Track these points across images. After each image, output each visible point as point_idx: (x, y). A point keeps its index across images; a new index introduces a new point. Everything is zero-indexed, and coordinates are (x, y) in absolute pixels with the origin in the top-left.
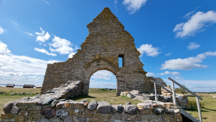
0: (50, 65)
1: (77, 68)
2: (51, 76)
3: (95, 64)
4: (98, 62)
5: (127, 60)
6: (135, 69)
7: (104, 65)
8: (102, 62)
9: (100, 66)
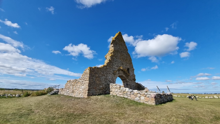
0: (92, 69)
1: (109, 74)
2: (94, 78)
3: (117, 72)
4: (119, 71)
5: (130, 72)
6: (133, 78)
7: (122, 74)
8: (121, 72)
9: (120, 74)
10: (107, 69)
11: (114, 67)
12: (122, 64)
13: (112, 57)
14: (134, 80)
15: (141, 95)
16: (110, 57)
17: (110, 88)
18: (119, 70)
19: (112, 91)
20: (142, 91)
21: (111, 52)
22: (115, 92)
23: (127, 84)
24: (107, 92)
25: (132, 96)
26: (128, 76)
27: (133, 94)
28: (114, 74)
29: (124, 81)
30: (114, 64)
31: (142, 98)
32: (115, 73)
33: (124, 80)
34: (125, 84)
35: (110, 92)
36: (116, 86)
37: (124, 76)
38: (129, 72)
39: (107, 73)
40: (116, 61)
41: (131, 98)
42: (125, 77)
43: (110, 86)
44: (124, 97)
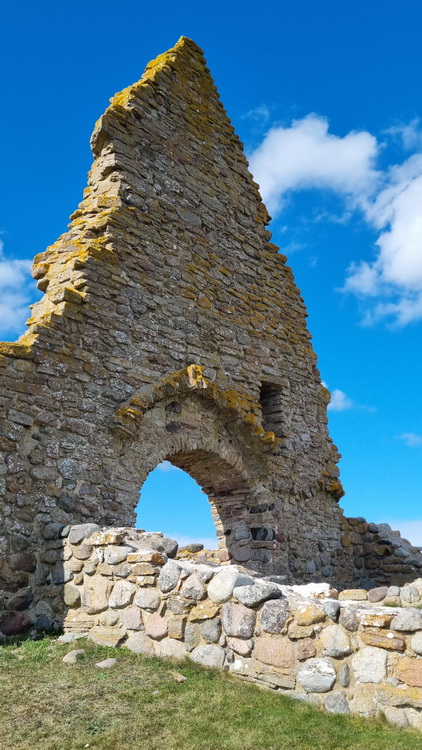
1: (65, 429)
3: (158, 418)
4: (173, 407)
5: (288, 421)
6: (318, 472)
7: (200, 430)
8: (191, 413)
9: (181, 436)
10: (42, 379)
11: (117, 363)
12: (210, 342)
13: (94, 267)
14: (322, 488)
15: (358, 638)
16: (78, 267)
17: (68, 567)
18: (174, 397)
19: (77, 604)
20: (394, 589)
21: (93, 222)
22: (110, 615)
23: (254, 532)
24: (31, 615)
25: (270, 646)
26: (262, 454)
27: (280, 628)
28: (123, 433)
29: (229, 502)
30: (122, 337)
31: (369, 663)
32: (128, 427)
33: (227, 493)
34: (241, 530)
35: (61, 609)
36: (121, 552)
37: (226, 452)
38: (272, 420)
39: (41, 425)
40: (138, 314)
41: (252, 673)
42: (239, 463)
43: (67, 553)
44: (195, 656)
